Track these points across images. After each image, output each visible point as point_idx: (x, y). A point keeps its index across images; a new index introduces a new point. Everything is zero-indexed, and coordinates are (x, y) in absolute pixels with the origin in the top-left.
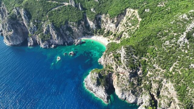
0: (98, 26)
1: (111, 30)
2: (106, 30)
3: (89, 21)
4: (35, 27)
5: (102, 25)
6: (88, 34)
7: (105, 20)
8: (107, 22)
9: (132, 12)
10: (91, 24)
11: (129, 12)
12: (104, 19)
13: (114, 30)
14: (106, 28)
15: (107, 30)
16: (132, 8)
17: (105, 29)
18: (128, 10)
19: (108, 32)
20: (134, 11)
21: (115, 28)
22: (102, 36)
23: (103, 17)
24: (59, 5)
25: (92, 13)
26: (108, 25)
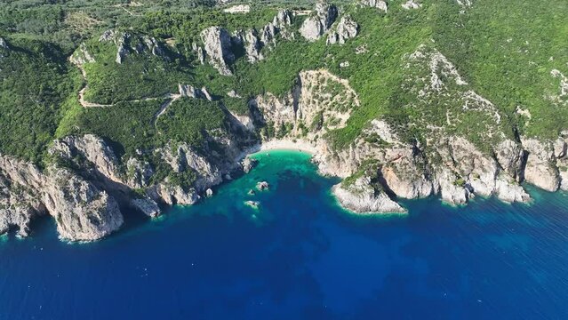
0: (259, 122)
1: (287, 120)
2: (276, 125)
3: (238, 118)
4: (147, 167)
5: (265, 117)
6: (247, 145)
7: (269, 107)
8: (274, 108)
9: (315, 76)
10: (246, 121)
11: (306, 78)
12: (264, 105)
13: (293, 118)
14: (275, 120)
15: (279, 124)
16: (311, 69)
17: (273, 123)
18: (302, 74)
19: (283, 128)
20: (316, 72)
21: (293, 114)
22: (274, 139)
23: (260, 102)
24: (163, 103)
25: (235, 100)
26: (276, 114)
